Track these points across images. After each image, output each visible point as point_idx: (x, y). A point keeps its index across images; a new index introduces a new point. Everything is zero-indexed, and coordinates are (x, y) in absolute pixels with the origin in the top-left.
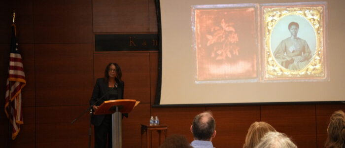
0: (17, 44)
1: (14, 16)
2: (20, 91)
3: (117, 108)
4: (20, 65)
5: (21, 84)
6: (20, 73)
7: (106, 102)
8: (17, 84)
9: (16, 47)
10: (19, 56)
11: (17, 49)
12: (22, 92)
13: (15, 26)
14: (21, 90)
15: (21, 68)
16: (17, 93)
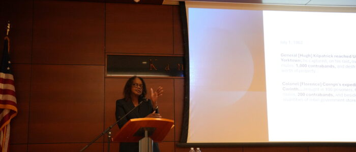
0: (9, 62)
1: (9, 27)
2: (8, 122)
3: (146, 132)
4: (11, 87)
5: (12, 112)
6: (11, 98)
7: (132, 120)
8: (6, 113)
9: (8, 65)
10: (11, 77)
11: (8, 68)
12: (10, 123)
13: (9, 40)
14: (10, 120)
15: (13, 91)
16: (5, 124)
